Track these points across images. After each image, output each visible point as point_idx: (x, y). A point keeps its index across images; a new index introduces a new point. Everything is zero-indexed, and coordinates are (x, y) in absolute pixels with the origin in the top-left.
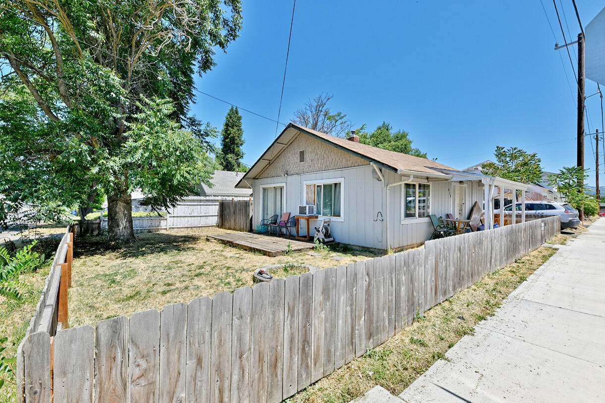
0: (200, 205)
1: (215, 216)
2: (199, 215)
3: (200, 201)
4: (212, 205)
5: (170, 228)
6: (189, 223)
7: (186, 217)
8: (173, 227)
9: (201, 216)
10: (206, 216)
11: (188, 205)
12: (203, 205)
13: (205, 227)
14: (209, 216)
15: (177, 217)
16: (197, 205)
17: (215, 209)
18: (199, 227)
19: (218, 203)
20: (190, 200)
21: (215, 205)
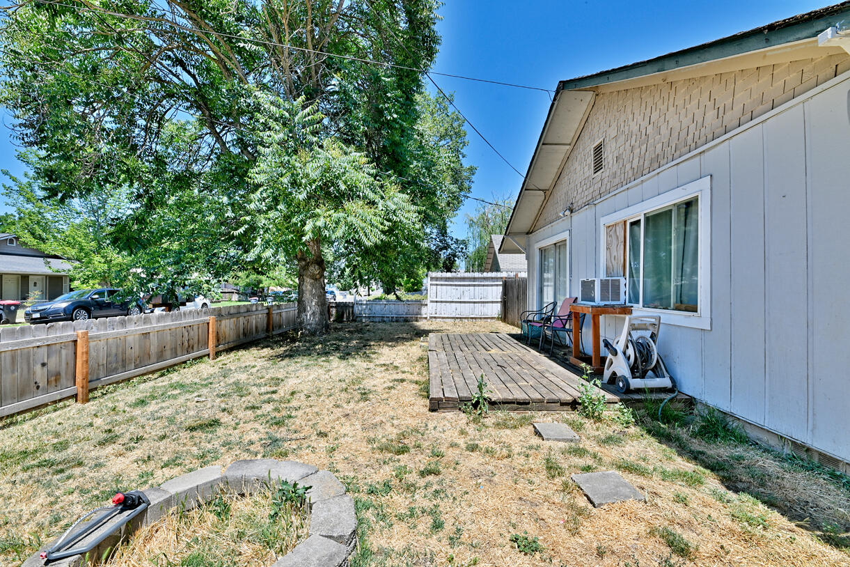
0: (474, 285)
1: (497, 302)
2: (471, 300)
3: (474, 279)
4: (492, 285)
5: (431, 317)
6: (458, 311)
7: (452, 302)
8: (436, 316)
9: (474, 302)
10: (483, 302)
11: (456, 285)
12: (479, 285)
13: (481, 318)
14: (488, 302)
15: (442, 302)
16: (469, 285)
17: (496, 292)
18: (472, 318)
19: (501, 283)
20: (459, 278)
21: (497, 285)
